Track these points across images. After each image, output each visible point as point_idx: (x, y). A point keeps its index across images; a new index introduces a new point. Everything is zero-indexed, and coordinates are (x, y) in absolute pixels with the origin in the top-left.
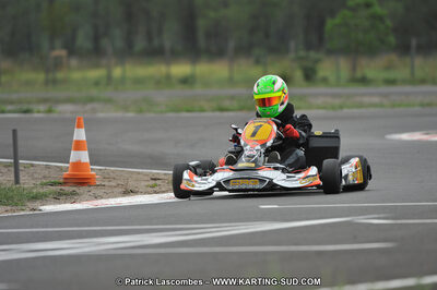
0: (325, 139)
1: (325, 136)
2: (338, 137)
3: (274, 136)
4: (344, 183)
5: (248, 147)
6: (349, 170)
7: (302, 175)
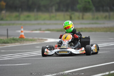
0: (86, 39)
1: (86, 38)
2: (89, 38)
3: (71, 38)
4: (92, 52)
5: (64, 42)
6: (93, 48)
7: (80, 50)
